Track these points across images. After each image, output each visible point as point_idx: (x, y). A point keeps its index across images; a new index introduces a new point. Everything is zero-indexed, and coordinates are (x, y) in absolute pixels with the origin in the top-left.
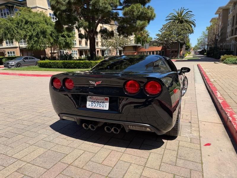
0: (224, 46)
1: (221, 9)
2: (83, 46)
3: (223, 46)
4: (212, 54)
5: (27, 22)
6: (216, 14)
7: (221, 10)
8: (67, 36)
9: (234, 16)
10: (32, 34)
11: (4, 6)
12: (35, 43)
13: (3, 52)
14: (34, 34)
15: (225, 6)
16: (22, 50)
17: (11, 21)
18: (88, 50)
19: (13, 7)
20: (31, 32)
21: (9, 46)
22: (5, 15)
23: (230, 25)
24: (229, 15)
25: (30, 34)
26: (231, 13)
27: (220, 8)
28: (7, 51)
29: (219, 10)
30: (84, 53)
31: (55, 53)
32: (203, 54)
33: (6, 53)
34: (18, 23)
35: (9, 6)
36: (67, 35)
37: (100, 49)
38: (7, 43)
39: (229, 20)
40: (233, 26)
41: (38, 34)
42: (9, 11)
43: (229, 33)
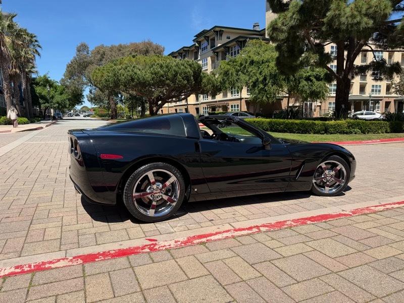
2: (354, 94)
5: (252, 63)
8: (314, 80)
10: (258, 79)
11: (235, 43)
12: (259, 93)
13: (226, 106)
14: (261, 79)
16: (248, 103)
17: (233, 62)
18: (362, 102)
19: (245, 41)
20: (256, 76)
21: (234, 97)
22: (235, 54)
25: (254, 79)
28: (231, 103)
30: (352, 107)
31: (297, 106)
33: (230, 107)
34: (241, 65)
35: (241, 42)
36: (315, 78)
37: (395, 99)
38: (232, 93)
41: (265, 79)
42: (239, 48)
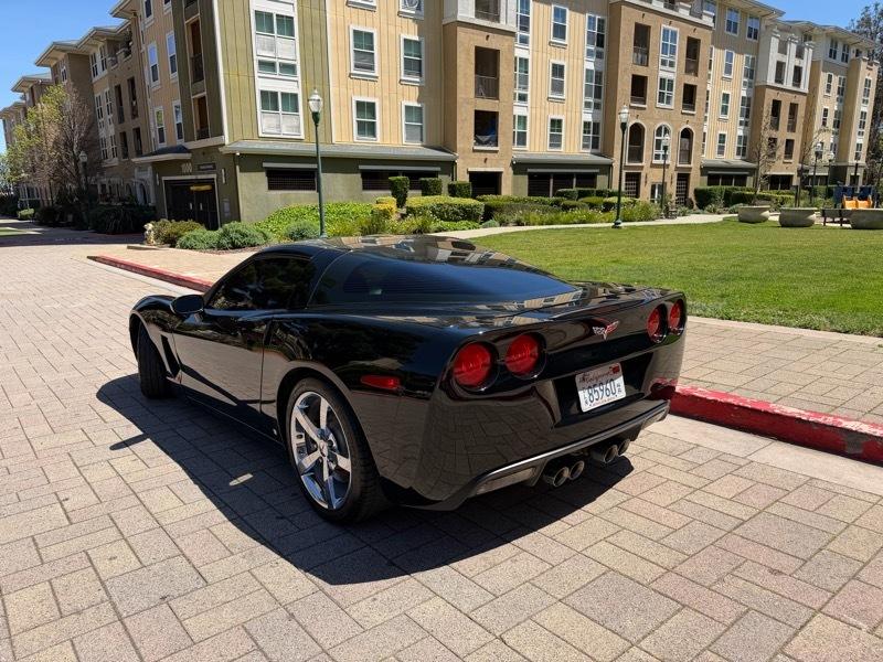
0: (103, 186)
1: (64, 51)
3: (99, 188)
4: (70, 217)
6: (40, 63)
7: (61, 56)
9: (118, 88)
15: (74, 43)
23: (110, 116)
24: (95, 79)
26: (101, 73)
27: (57, 47)
29: (55, 54)
32: (15, 217)
39: (96, 95)
40: (121, 119)
43: (109, 141)
